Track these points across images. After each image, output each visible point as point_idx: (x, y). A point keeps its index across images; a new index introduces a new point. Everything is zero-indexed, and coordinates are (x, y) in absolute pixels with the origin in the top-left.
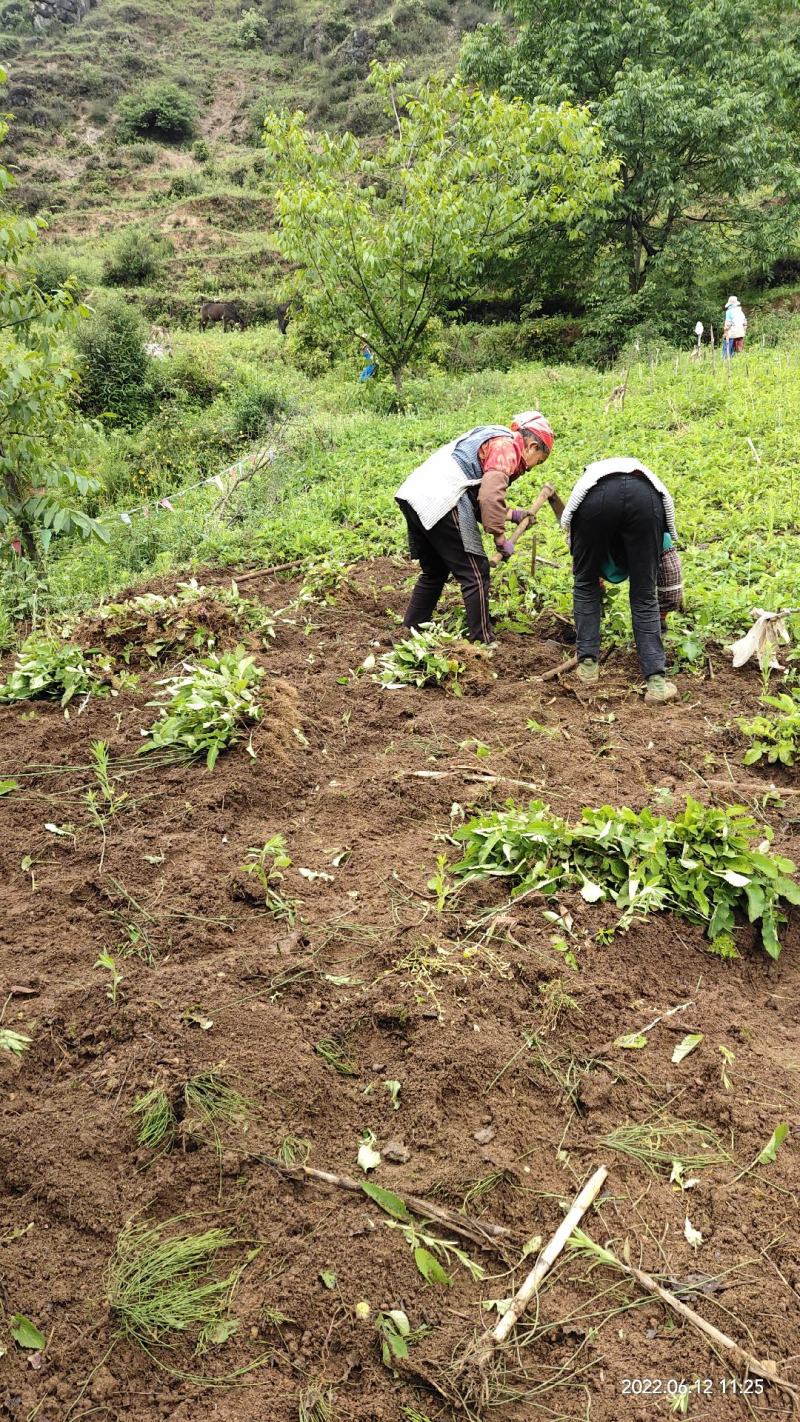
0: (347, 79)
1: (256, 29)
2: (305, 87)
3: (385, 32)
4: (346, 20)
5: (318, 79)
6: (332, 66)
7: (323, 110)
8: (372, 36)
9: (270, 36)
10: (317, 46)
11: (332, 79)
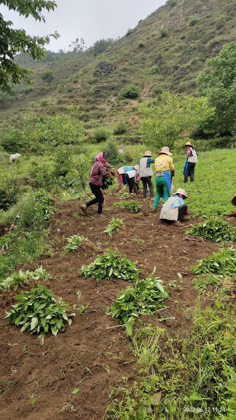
0: (178, 79)
1: (156, 69)
2: (168, 82)
3: (188, 67)
4: (179, 65)
5: (171, 80)
6: (175, 76)
7: (172, 87)
8: (185, 68)
9: (159, 70)
10: (171, 72)
11: (174, 79)
